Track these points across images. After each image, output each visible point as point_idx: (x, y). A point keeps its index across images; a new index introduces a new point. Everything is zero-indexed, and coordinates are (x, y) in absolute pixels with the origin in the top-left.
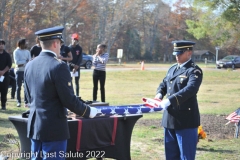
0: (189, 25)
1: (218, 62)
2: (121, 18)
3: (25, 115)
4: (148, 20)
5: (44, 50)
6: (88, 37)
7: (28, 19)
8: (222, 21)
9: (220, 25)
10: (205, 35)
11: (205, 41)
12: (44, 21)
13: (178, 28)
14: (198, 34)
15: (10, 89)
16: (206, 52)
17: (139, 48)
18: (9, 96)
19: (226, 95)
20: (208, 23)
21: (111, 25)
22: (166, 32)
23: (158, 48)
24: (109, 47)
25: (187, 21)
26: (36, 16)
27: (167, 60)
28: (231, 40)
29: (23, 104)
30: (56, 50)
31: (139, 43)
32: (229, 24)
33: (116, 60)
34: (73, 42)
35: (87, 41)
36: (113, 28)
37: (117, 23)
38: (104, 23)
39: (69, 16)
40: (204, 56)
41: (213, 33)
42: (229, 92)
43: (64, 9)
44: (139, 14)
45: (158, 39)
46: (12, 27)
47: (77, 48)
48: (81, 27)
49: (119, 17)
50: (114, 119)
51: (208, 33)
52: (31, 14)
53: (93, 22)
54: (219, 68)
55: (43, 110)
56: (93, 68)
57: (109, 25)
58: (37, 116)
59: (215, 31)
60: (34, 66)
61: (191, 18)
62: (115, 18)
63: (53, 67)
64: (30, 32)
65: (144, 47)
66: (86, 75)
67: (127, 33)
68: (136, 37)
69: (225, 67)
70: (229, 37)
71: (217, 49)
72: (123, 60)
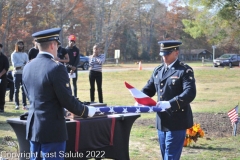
0: (186, 25)
1: (215, 61)
2: (118, 19)
3: (23, 118)
4: (145, 20)
5: (41, 52)
6: (85, 38)
7: (25, 21)
8: (218, 20)
9: (216, 23)
10: (202, 34)
11: (202, 40)
12: (41, 23)
13: (175, 27)
14: (194, 33)
15: (8, 92)
16: (203, 50)
17: (137, 48)
18: (7, 98)
19: (225, 94)
20: (205, 22)
21: (108, 27)
22: (163, 32)
23: (155, 48)
24: (106, 48)
25: (183, 21)
26: (33, 19)
28: (228, 39)
29: (22, 106)
30: (53, 52)
31: (136, 43)
32: (226, 22)
33: (114, 61)
34: (70, 43)
35: (84, 43)
36: (110, 29)
37: (114, 23)
38: (101, 24)
39: (66, 18)
40: (201, 54)
41: (210, 32)
42: (226, 90)
43: (60, 11)
44: (136, 14)
45: (155, 39)
46: (9, 30)
47: (74, 49)
48: (78, 29)
49: (116, 18)
50: (111, 119)
51: (205, 32)
52: (28, 16)
53: (90, 23)
54: (217, 66)
55: (41, 112)
57: (106, 26)
58: (36, 118)
59: (212, 30)
60: (32, 68)
61: (187, 17)
62: (112, 19)
63: (50, 69)
64: (27, 34)
65: (141, 47)
66: (83, 76)
67: (124, 34)
68: (133, 37)
69: (222, 65)
70: (226, 35)
71: (214, 47)
72: (120, 60)
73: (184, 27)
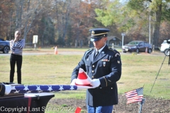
0: (98, 14)
1: (123, 47)
2: (37, 7)
4: (61, 9)
6: (6, 24)
8: (128, 10)
9: (125, 13)
10: (113, 22)
13: (88, 16)
14: (106, 21)
16: (113, 37)
17: (53, 34)
19: (132, 77)
20: (116, 12)
22: (77, 20)
23: (70, 34)
24: (25, 34)
25: (96, 10)
27: (78, 45)
28: (136, 27)
31: (53, 30)
32: (134, 12)
33: (32, 45)
35: (5, 28)
36: (29, 16)
37: (33, 11)
38: (20, 11)
41: (119, 21)
45: (70, 26)
49: (35, 6)
50: (28, 98)
51: (115, 21)
53: (10, 10)
56: (11, 52)
57: (26, 13)
59: (121, 19)
61: (100, 7)
62: (31, 7)
65: (57, 33)
66: (4, 59)
67: (42, 21)
68: (50, 24)
69: (130, 51)
70: (134, 24)
71: (123, 35)
72: (38, 45)
73: (96, 16)
